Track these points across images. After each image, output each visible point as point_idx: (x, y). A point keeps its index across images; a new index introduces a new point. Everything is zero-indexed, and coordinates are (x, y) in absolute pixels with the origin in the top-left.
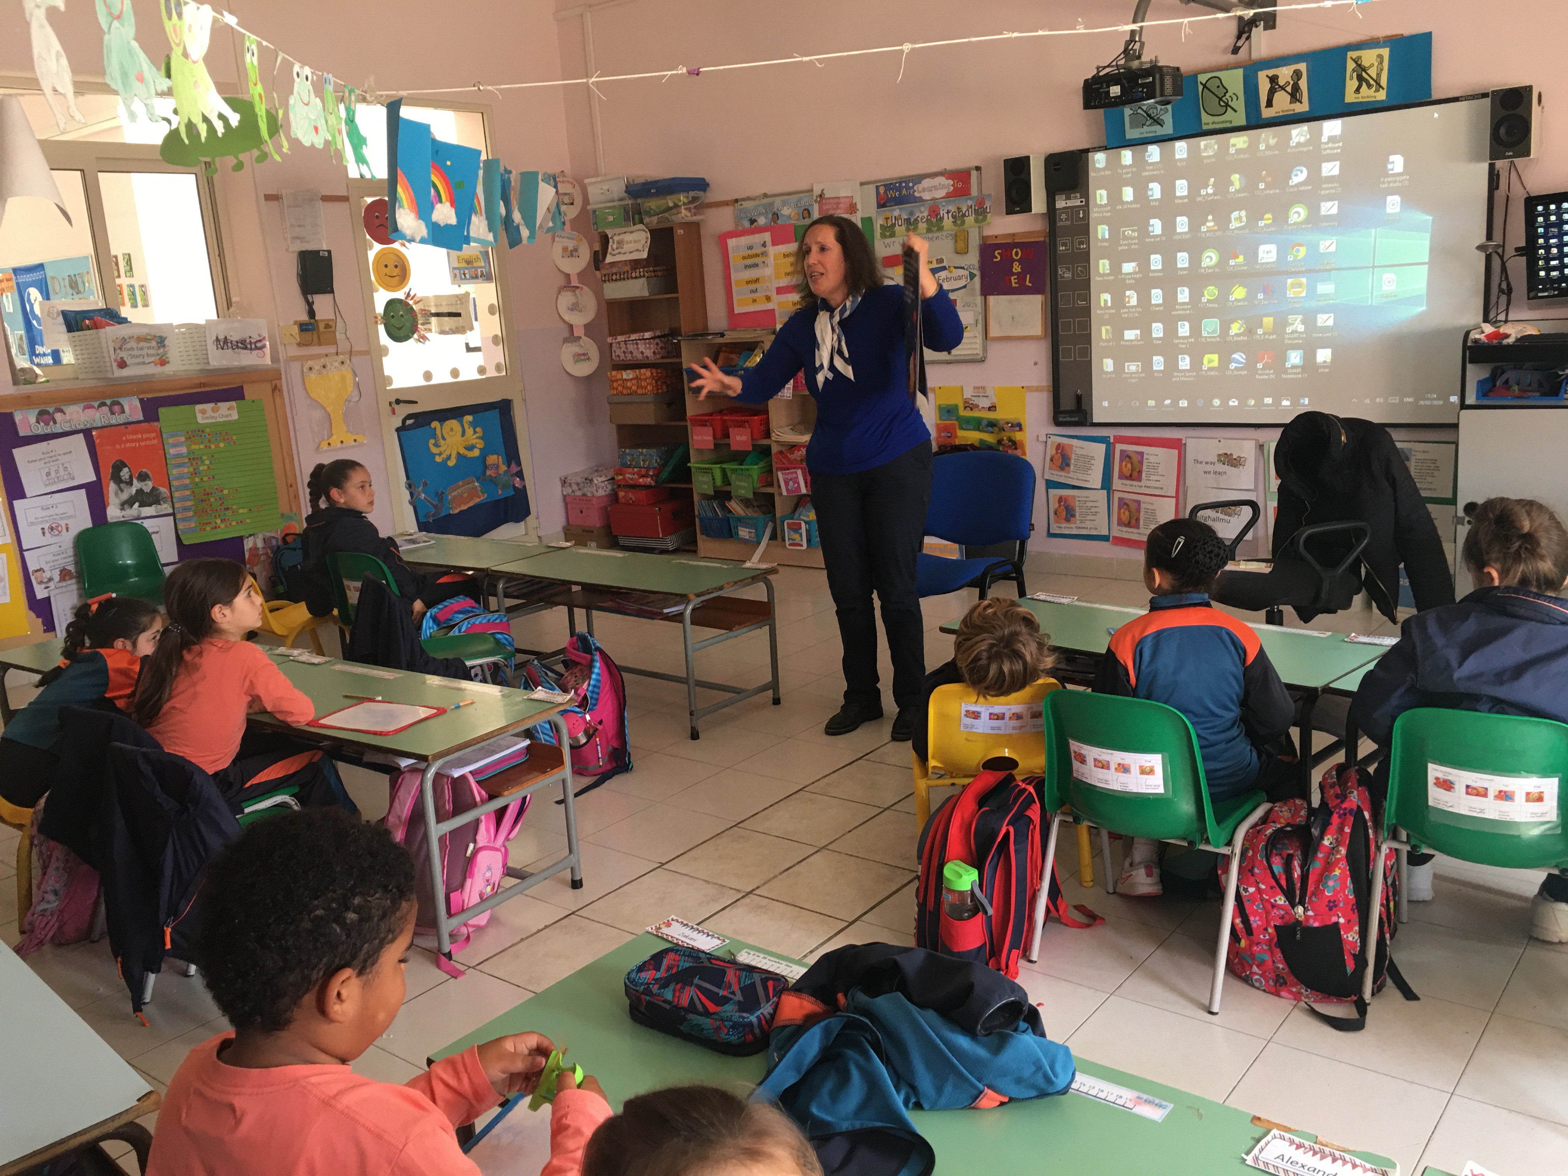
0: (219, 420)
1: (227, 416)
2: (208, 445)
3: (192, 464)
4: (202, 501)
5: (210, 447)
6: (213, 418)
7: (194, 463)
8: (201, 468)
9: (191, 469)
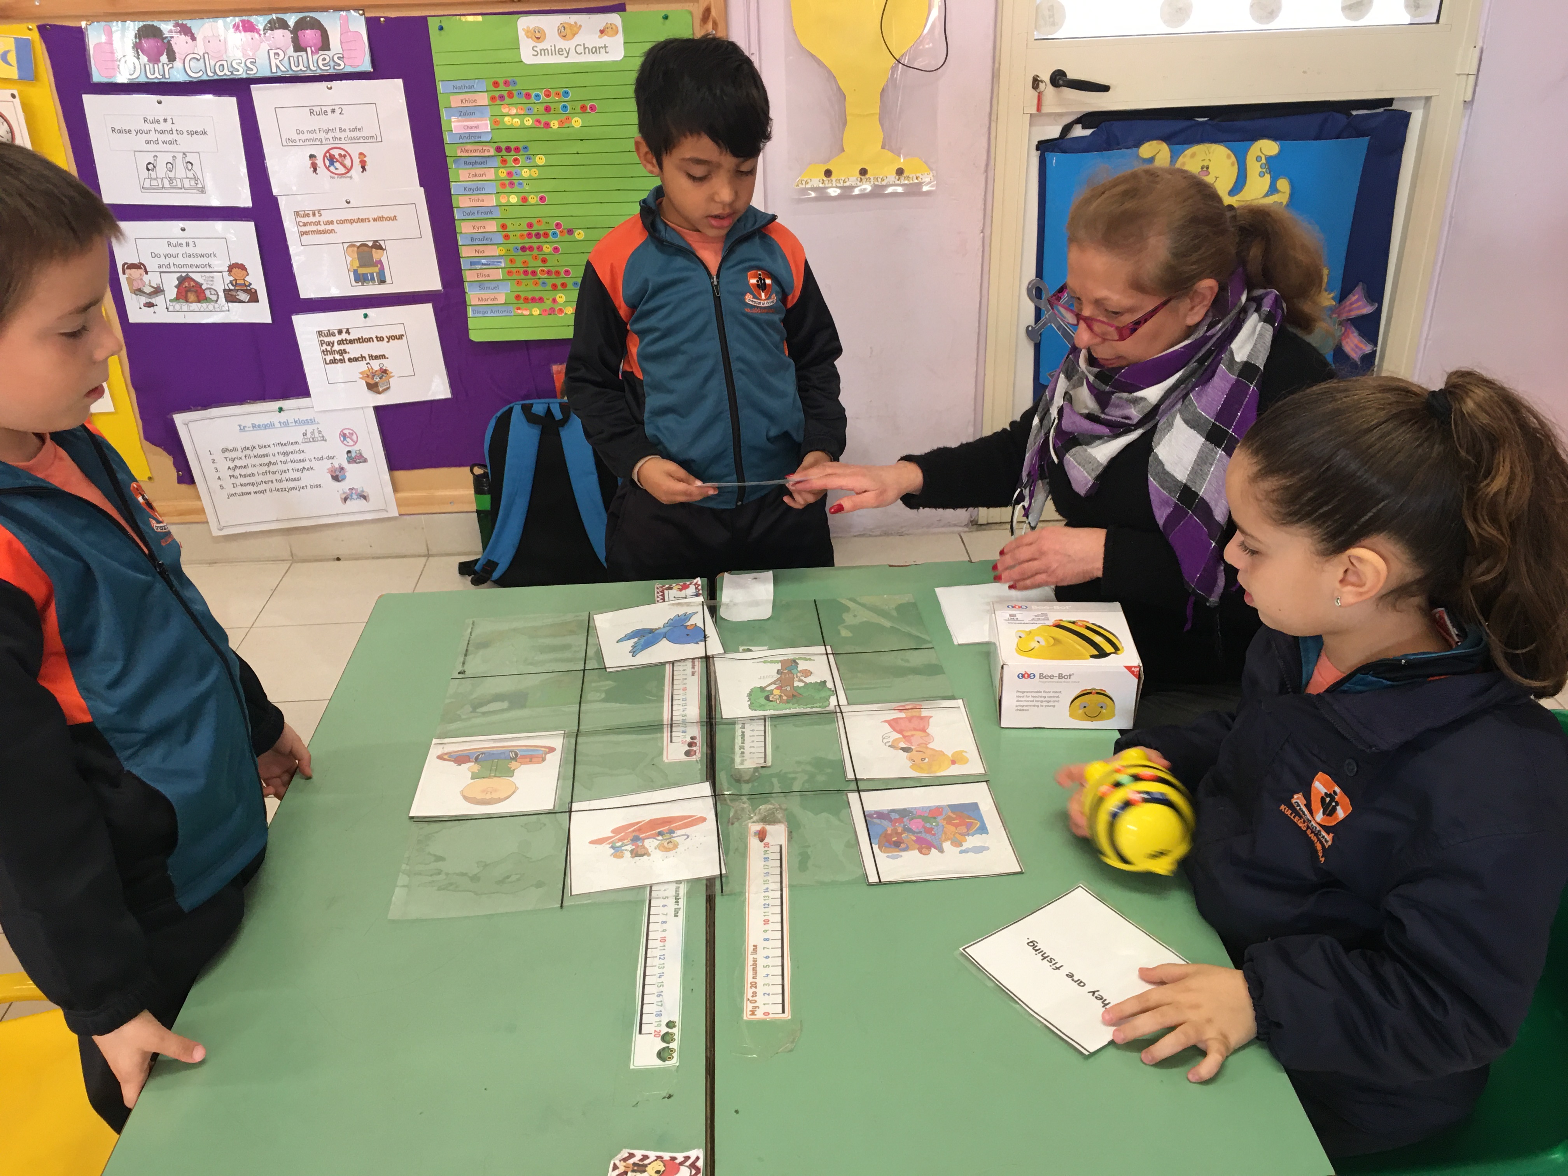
0: (574, 59)
1: (596, 50)
2: (544, 119)
3: (504, 162)
4: (523, 249)
5: (547, 125)
6: (560, 52)
7: (510, 159)
8: (525, 173)
9: (502, 174)
